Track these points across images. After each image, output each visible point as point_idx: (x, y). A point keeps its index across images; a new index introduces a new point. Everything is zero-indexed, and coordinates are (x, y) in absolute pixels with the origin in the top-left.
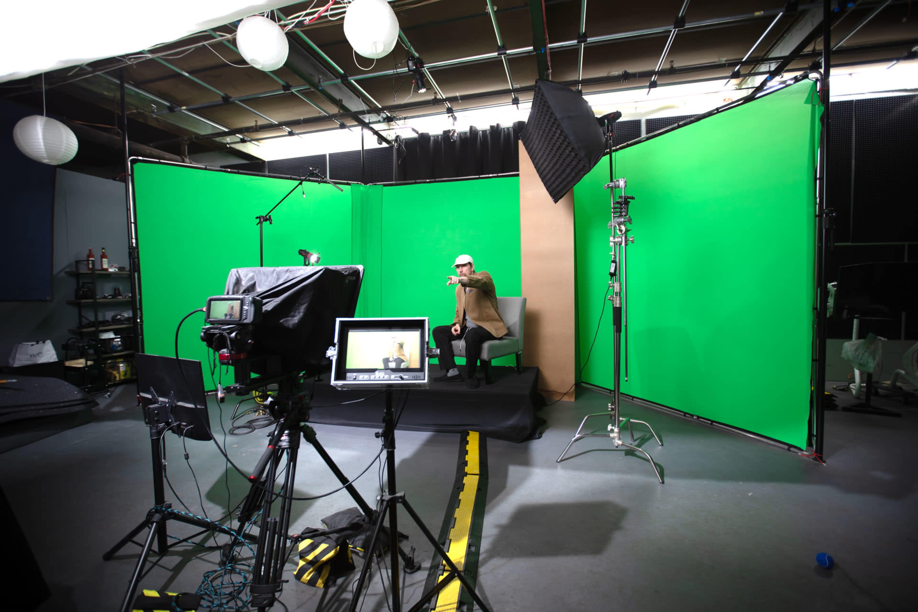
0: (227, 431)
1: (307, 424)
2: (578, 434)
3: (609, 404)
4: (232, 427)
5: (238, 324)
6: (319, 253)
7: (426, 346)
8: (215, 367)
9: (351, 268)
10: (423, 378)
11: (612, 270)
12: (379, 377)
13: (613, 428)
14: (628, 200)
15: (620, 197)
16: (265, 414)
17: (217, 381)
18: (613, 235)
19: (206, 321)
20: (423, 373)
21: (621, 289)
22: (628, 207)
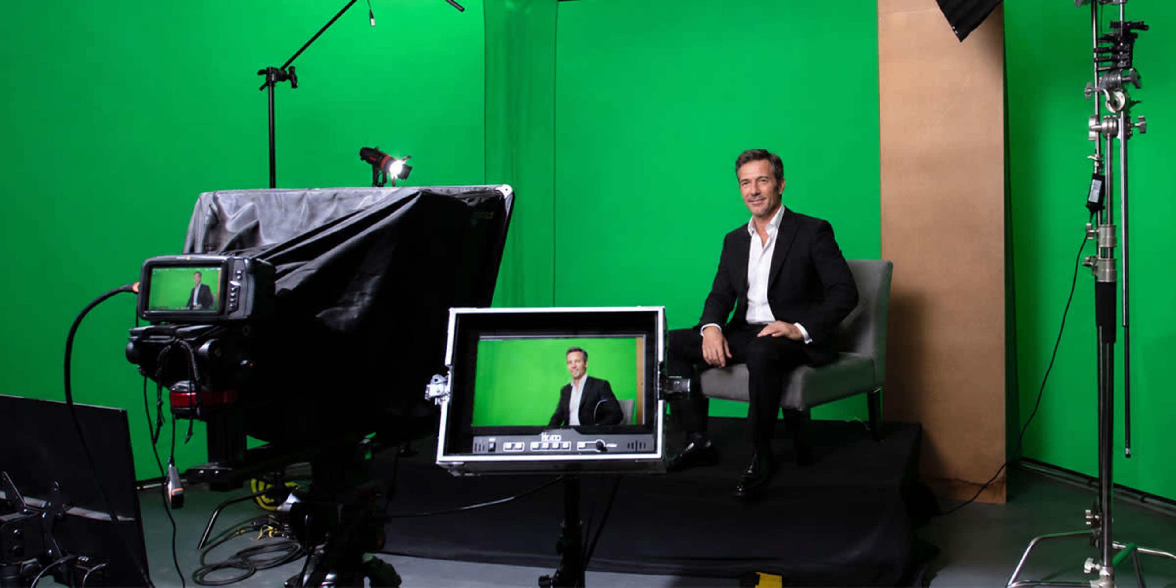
0: (188, 574)
1: (379, 556)
2: (1014, 582)
3: (1088, 511)
4: (199, 566)
5: (215, 323)
6: (409, 157)
7: (659, 373)
8: (160, 424)
9: (483, 192)
10: (652, 450)
11: (1094, 197)
12: (550, 447)
13: (1098, 567)
14: (1133, 31)
15: (1115, 25)
16: (279, 535)
17: (165, 457)
18: (1096, 113)
19: (139, 314)
20: (650, 437)
21: (1114, 241)
22: (1131, 47)
